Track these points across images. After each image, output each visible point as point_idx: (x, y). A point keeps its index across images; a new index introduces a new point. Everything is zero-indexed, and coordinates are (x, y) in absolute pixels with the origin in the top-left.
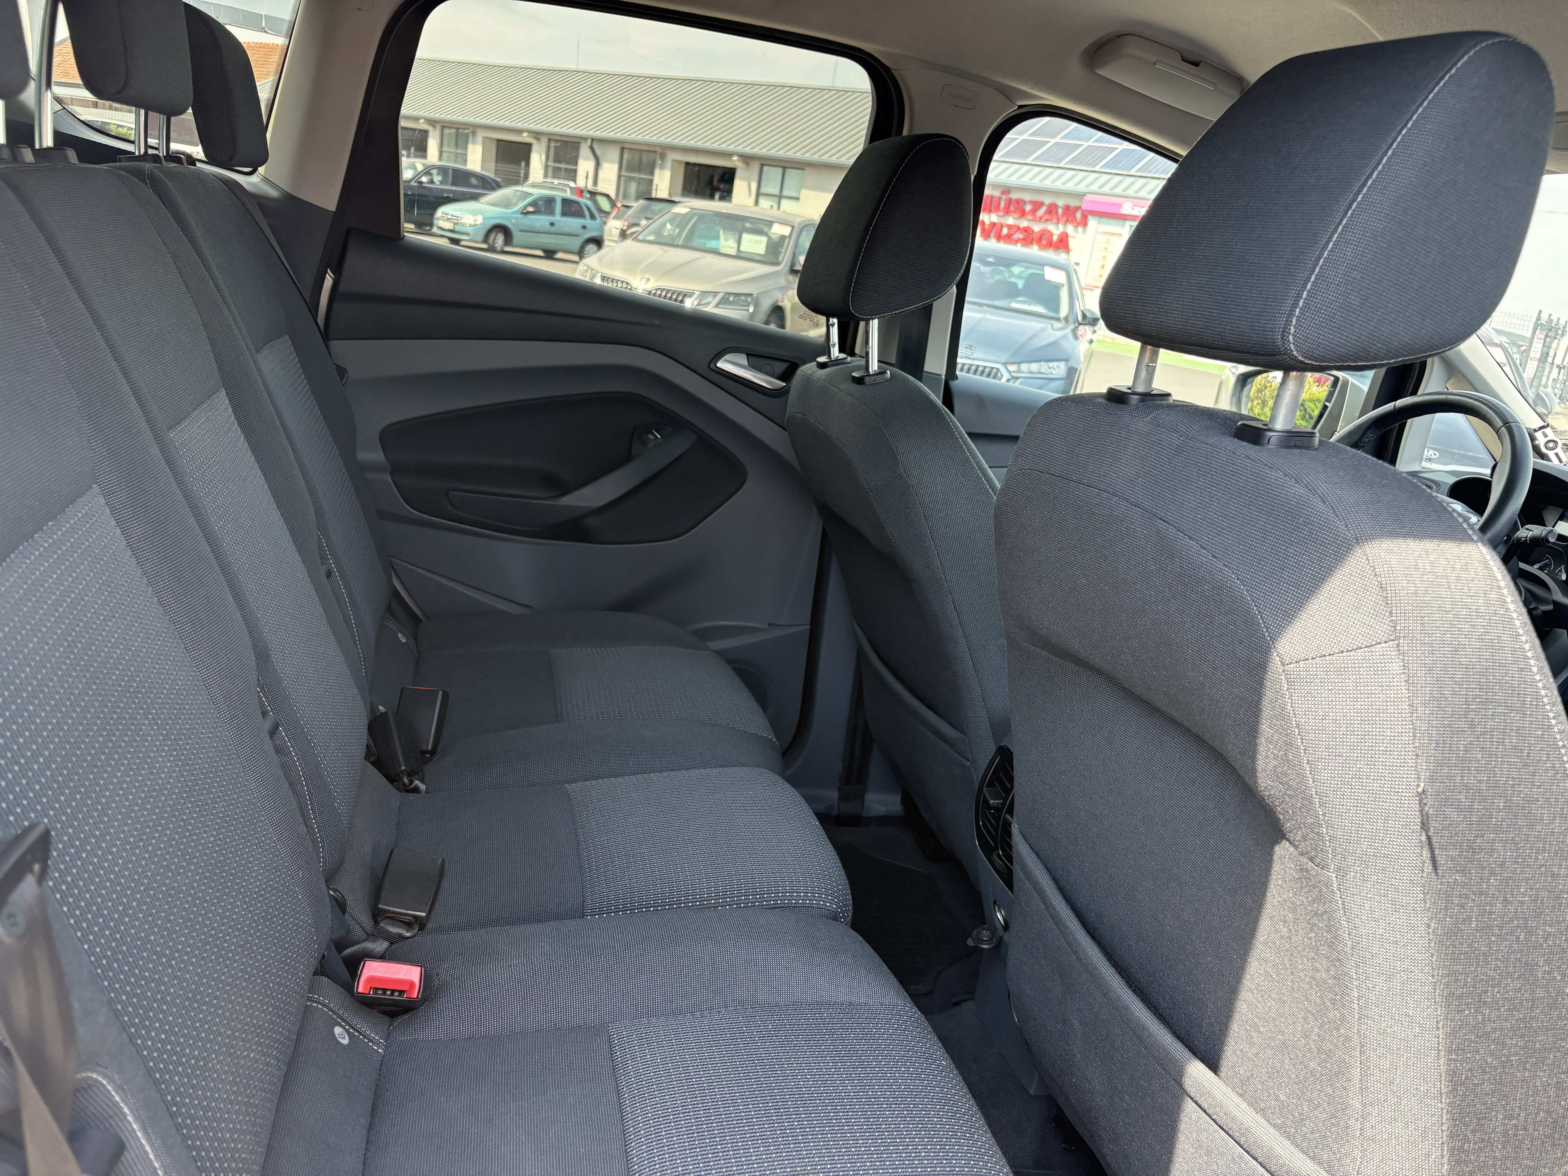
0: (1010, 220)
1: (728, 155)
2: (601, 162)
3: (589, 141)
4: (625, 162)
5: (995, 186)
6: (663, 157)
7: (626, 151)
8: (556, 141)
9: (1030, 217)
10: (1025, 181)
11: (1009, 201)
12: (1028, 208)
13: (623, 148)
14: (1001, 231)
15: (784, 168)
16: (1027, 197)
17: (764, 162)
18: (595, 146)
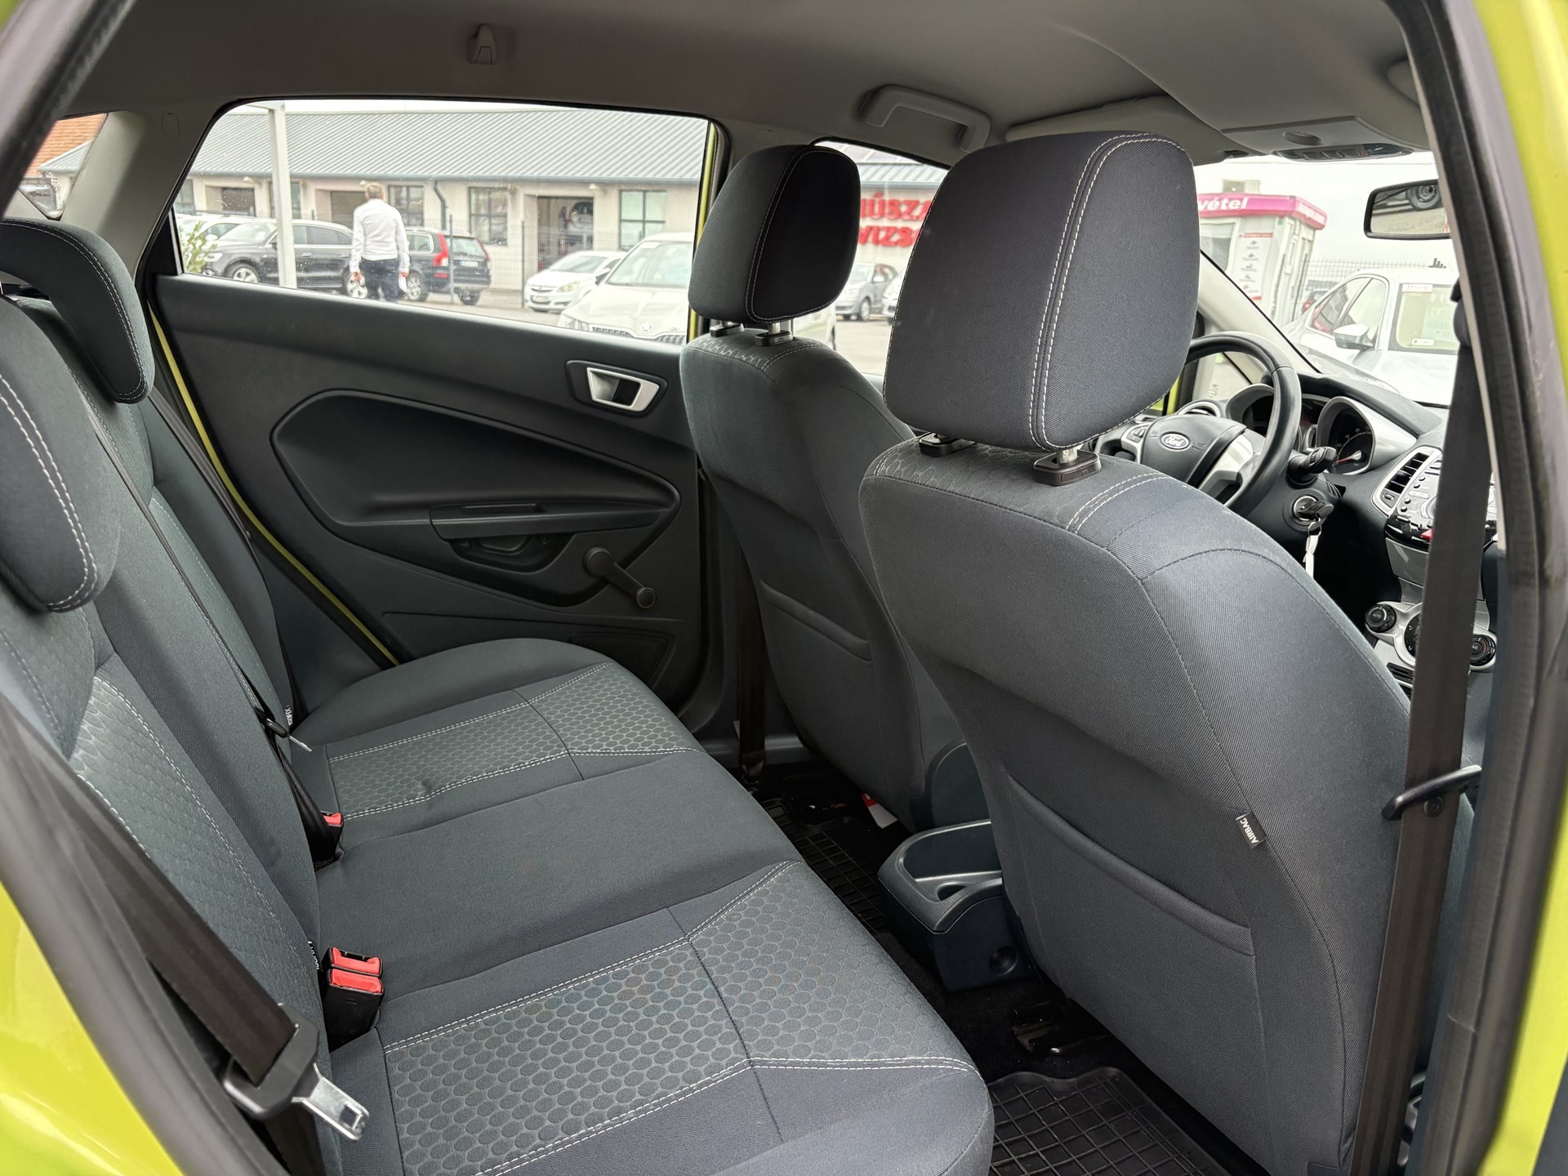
0: (885, 223)
1: (584, 183)
2: (448, 204)
3: (433, 183)
4: (473, 201)
5: (870, 188)
6: (514, 193)
7: (473, 190)
8: (396, 187)
9: (907, 217)
10: (898, 179)
11: (882, 203)
12: (904, 209)
13: (470, 188)
14: (877, 235)
15: (645, 192)
16: (901, 198)
17: (623, 187)
18: (439, 188)
